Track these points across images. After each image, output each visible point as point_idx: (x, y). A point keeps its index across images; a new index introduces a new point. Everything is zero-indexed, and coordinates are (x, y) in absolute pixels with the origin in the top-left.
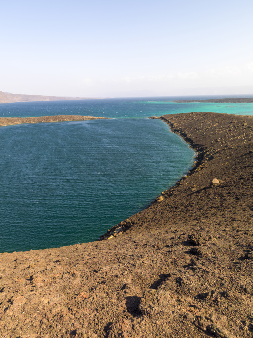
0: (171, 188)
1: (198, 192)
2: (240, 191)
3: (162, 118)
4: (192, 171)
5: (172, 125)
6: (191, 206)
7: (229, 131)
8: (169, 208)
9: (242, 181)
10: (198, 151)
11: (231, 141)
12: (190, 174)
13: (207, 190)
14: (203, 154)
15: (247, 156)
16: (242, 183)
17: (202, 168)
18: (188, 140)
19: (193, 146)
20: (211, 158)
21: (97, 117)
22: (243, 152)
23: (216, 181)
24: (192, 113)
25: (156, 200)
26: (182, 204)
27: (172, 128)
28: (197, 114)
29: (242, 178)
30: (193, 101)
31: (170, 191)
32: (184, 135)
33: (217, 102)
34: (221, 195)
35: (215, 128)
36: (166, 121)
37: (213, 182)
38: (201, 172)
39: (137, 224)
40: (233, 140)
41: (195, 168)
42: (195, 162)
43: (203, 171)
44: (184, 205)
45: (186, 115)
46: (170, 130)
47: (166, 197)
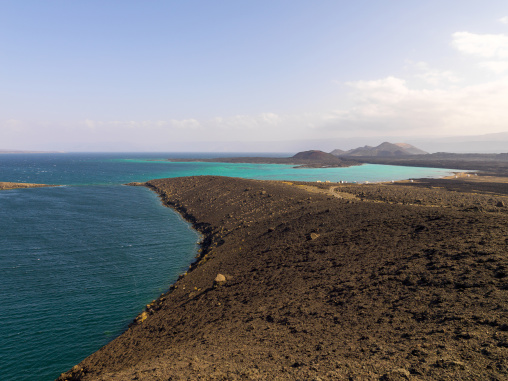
0: (161, 296)
1: (196, 298)
2: (251, 290)
3: (148, 185)
4: (194, 265)
5: (163, 195)
6: (183, 323)
7: (245, 201)
8: (151, 332)
9: (255, 274)
10: (203, 233)
11: (247, 216)
12: (191, 270)
13: (210, 292)
14: (211, 236)
15: (267, 236)
16: (255, 278)
17: (208, 259)
18: (188, 217)
19: (197, 226)
20: (222, 242)
21: (32, 185)
22: (263, 231)
23: (221, 278)
24: (193, 177)
25: (135, 321)
26: (170, 323)
27: (164, 199)
28: (200, 178)
29: (255, 270)
30: (195, 160)
31: (158, 302)
32: (182, 210)
33: (228, 162)
34: (226, 299)
35: (226, 197)
36: (154, 188)
37: (217, 279)
38: (206, 265)
39: (92, 372)
40: (251, 215)
41: (199, 259)
42: (201, 250)
43: (209, 264)
44: (174, 324)
45: (185, 179)
46: (161, 203)
47: (152, 313)
